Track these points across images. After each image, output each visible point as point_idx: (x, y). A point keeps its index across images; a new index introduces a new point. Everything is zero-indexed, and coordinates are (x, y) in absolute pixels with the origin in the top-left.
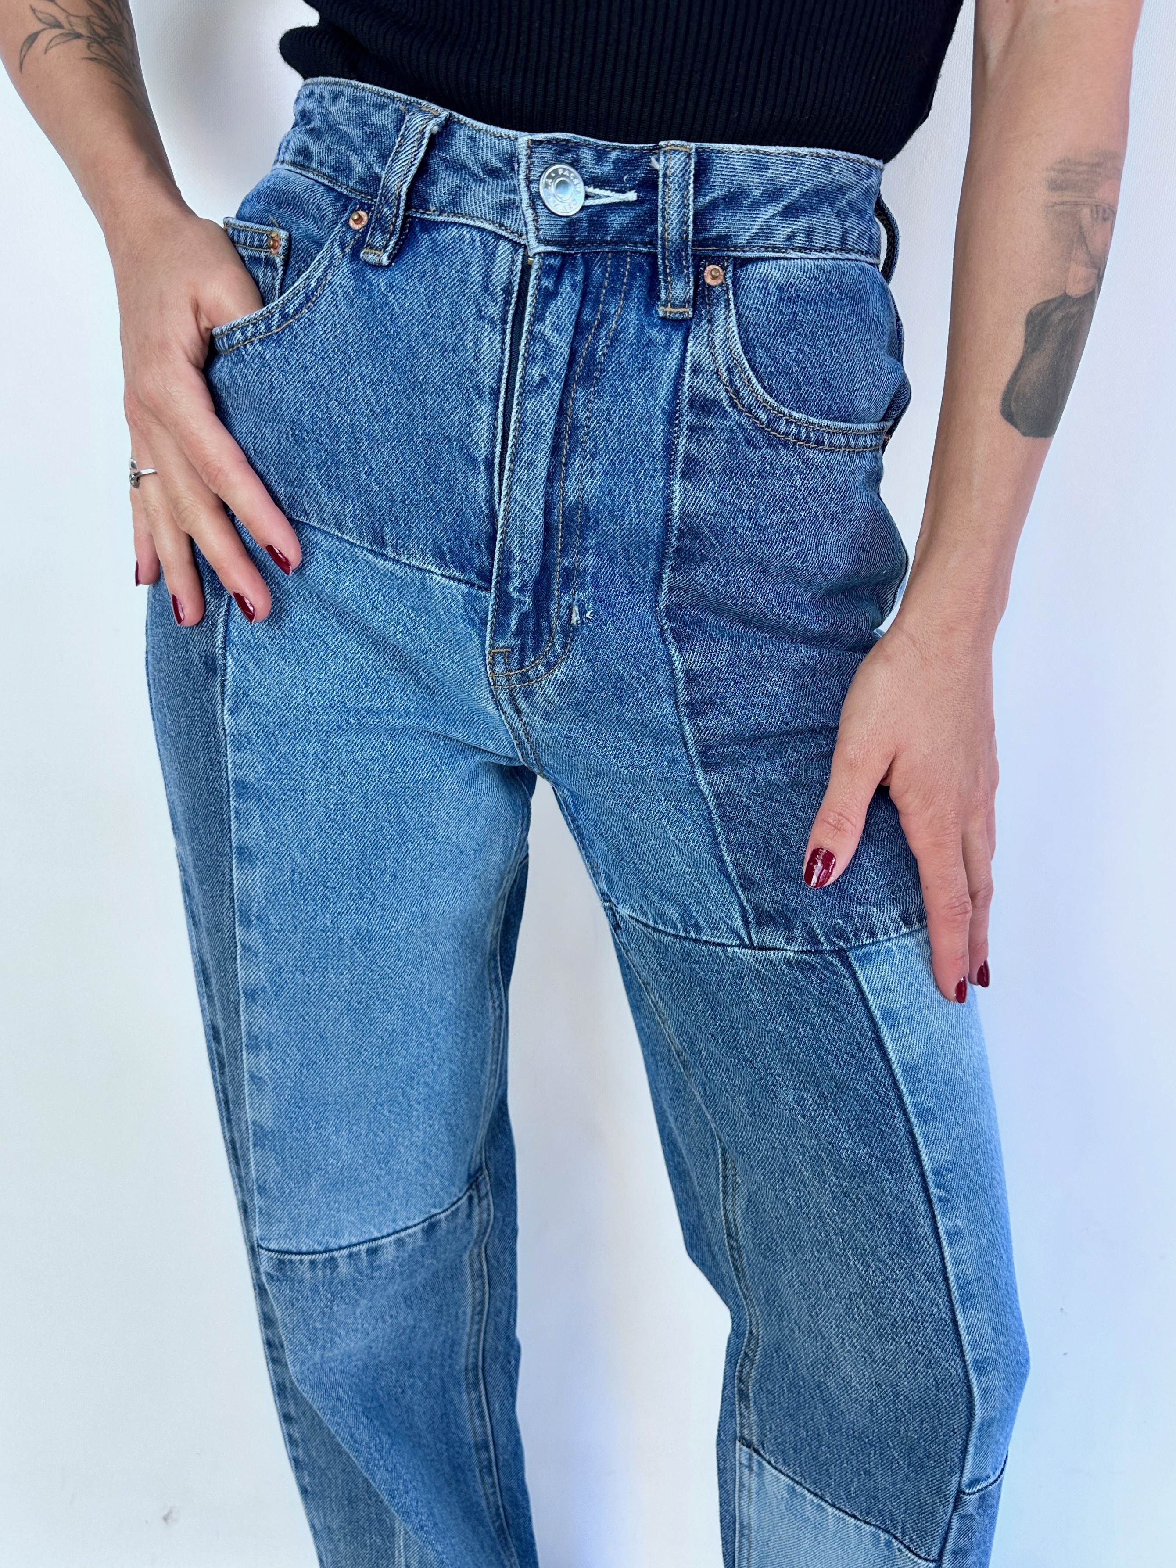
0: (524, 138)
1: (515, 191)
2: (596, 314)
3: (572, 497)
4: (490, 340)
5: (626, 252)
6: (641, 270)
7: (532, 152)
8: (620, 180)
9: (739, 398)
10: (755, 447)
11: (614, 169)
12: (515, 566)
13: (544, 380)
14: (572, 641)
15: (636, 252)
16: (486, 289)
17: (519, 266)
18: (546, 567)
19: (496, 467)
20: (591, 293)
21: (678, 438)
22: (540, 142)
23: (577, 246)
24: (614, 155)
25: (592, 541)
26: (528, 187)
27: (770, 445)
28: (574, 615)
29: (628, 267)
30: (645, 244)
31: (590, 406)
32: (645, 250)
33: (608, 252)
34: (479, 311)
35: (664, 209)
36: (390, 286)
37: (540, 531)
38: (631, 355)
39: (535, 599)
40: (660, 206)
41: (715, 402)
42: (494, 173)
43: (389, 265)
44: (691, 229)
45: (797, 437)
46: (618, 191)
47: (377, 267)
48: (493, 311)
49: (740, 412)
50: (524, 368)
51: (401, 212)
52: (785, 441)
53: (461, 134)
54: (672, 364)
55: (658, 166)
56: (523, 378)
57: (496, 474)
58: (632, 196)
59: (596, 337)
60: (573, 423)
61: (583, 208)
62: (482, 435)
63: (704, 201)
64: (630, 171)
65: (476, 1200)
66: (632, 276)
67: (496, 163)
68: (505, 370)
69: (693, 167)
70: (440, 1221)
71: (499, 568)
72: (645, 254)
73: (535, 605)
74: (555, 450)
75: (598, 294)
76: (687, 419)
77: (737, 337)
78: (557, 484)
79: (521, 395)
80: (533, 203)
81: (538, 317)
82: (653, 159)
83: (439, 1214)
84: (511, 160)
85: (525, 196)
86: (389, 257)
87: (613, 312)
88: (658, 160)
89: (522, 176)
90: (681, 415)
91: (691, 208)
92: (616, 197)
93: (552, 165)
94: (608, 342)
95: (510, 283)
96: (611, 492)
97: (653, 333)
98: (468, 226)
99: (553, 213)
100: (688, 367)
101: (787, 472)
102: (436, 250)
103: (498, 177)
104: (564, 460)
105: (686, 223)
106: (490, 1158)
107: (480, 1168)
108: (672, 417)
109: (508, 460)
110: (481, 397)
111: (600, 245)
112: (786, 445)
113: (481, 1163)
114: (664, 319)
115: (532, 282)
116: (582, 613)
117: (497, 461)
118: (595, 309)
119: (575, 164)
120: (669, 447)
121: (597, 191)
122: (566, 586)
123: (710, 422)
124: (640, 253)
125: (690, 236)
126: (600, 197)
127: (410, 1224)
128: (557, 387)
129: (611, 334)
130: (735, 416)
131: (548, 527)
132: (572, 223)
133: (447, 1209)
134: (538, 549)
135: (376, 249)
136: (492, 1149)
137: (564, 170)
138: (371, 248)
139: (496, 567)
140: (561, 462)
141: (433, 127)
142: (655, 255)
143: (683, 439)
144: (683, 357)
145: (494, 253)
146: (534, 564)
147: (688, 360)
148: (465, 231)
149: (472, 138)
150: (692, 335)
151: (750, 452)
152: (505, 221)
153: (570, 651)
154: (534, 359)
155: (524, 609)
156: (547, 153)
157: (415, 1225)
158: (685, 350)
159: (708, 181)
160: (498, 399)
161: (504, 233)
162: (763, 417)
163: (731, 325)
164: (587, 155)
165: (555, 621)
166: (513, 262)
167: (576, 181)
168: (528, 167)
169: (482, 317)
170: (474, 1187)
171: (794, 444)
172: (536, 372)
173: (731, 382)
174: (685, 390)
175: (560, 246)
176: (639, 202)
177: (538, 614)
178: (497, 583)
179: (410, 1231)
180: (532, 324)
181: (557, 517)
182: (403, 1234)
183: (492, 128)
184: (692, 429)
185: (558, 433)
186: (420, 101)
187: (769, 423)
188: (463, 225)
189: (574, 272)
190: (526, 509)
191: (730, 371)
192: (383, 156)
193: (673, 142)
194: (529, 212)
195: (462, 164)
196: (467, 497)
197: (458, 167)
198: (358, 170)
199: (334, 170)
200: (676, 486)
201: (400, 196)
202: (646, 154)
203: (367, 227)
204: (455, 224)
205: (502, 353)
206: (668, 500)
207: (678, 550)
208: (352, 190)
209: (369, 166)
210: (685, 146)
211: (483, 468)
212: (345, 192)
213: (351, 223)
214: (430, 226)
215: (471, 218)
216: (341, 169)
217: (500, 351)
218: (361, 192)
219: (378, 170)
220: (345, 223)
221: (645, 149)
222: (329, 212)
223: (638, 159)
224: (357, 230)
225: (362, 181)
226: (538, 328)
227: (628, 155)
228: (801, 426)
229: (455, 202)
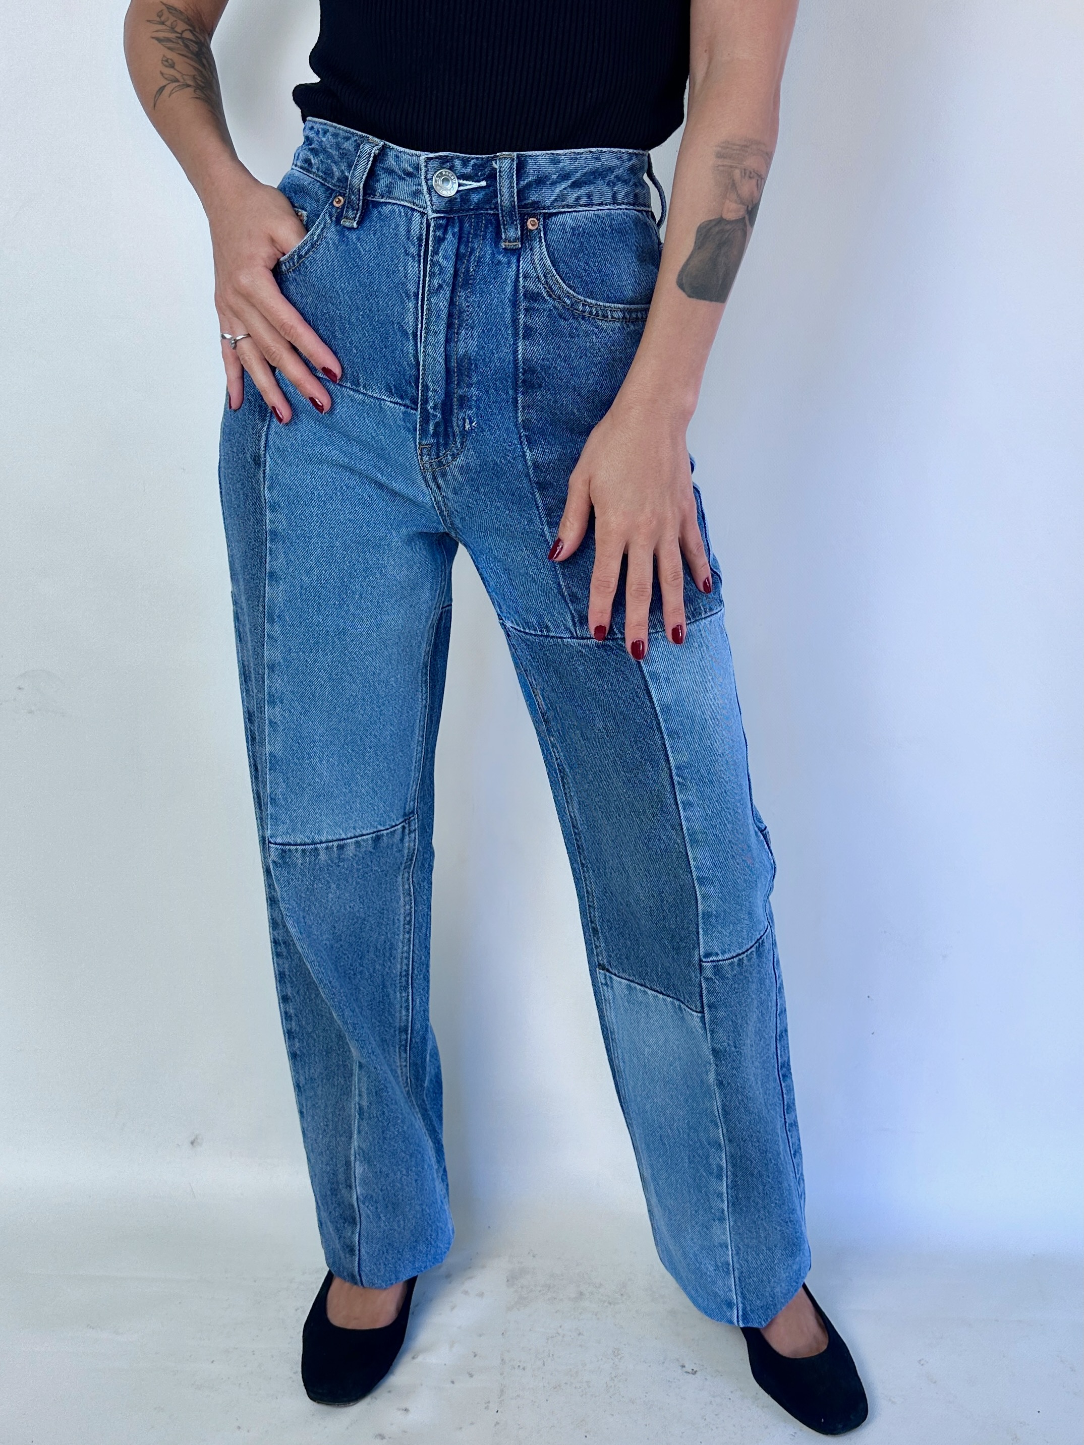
0: (424, 155)
1: (420, 185)
2: (468, 249)
3: (461, 352)
4: (412, 266)
5: (481, 214)
6: (491, 223)
7: (427, 164)
8: (476, 175)
9: (552, 291)
10: (565, 319)
11: (473, 169)
12: (430, 394)
13: (440, 286)
14: (466, 440)
15: (488, 214)
16: (409, 238)
17: (425, 225)
18: (448, 395)
19: (419, 336)
20: (464, 237)
21: (520, 315)
22: (432, 158)
23: (455, 213)
24: (472, 162)
25: (475, 380)
26: (426, 182)
27: (574, 318)
28: (466, 424)
29: (484, 222)
30: (492, 209)
31: (469, 299)
32: (492, 212)
33: (472, 215)
34: (406, 251)
35: (500, 190)
36: (358, 239)
37: (443, 372)
38: (489, 270)
39: (443, 414)
40: (499, 188)
41: (539, 294)
42: (410, 175)
43: (358, 227)
44: (516, 200)
45: (590, 313)
46: (476, 182)
47: (351, 229)
48: (413, 250)
49: (554, 299)
50: (430, 280)
51: (361, 198)
52: (583, 316)
53: (391, 154)
54: (512, 273)
55: (496, 166)
56: (429, 286)
57: (419, 340)
58: (484, 183)
59: (468, 261)
60: (460, 310)
61: (458, 192)
62: (410, 318)
63: (523, 183)
64: (481, 170)
65: (407, 831)
66: (486, 227)
67: (410, 169)
68: (421, 282)
69: (515, 165)
70: (383, 835)
71: (422, 395)
72: (493, 214)
73: (443, 417)
74: (450, 326)
75: (468, 238)
76: (523, 305)
77: (547, 257)
78: (452, 345)
79: (428, 295)
80: (430, 191)
81: (436, 252)
82: (493, 163)
83: (383, 830)
84: (417, 168)
85: (425, 188)
86: (357, 223)
87: (477, 247)
88: (496, 163)
89: (423, 177)
90: (520, 302)
91: (515, 188)
92: (475, 185)
93: (439, 170)
94: (476, 264)
95: (421, 235)
96: (483, 347)
97: (500, 257)
98: (397, 204)
99: (440, 196)
100: (521, 275)
101: (586, 335)
102: (382, 218)
103: (412, 177)
104: (456, 331)
105: (513, 196)
106: (420, 808)
107: (413, 812)
108: (515, 304)
109: (423, 331)
110: (408, 297)
111: (468, 211)
112: (583, 318)
113: (414, 809)
114: (505, 249)
115: (431, 233)
116: (471, 423)
117: (419, 333)
118: (467, 246)
119: (451, 168)
120: (515, 321)
121: (465, 182)
122: (461, 407)
123: (537, 305)
124: (490, 214)
125: (516, 203)
126: (466, 185)
127: (364, 832)
128: (447, 290)
129: (477, 259)
130: (551, 301)
131: (448, 371)
132: (451, 200)
133: (388, 829)
134: (442, 383)
135: (350, 219)
136: (422, 802)
137: (446, 172)
138: (347, 219)
139: (420, 394)
140: (454, 332)
141: (376, 150)
142: (498, 215)
143: (522, 316)
144: (518, 270)
145: (411, 219)
146: (441, 391)
147: (521, 271)
148: (395, 207)
149: (397, 156)
150: (522, 257)
151: (563, 322)
152: (416, 201)
153: (465, 446)
154: (434, 275)
155: (437, 420)
156: (436, 164)
157: (367, 834)
158: (519, 266)
159: (524, 173)
160: (418, 298)
161: (416, 208)
162: (568, 302)
163: (543, 250)
164: (457, 163)
165: (456, 428)
166: (422, 223)
167: (452, 177)
168: (426, 172)
169: (407, 254)
170: (407, 822)
171: (589, 317)
172: (436, 282)
173: (547, 282)
174: (520, 288)
175: (445, 213)
176: (487, 186)
177: (446, 423)
178: (421, 404)
179: (364, 837)
180: (432, 256)
181: (454, 364)
182: (360, 839)
183: (407, 150)
184: (527, 310)
185: (450, 315)
186: (369, 136)
187: (572, 305)
188: (394, 204)
189: (453, 227)
190: (435, 359)
191: (545, 276)
192: (349, 166)
193: (504, 153)
194: (428, 196)
195: (392, 170)
196: (403, 355)
197: (390, 172)
198: (337, 174)
199: (325, 174)
200: (520, 343)
201: (360, 190)
202: (489, 161)
203: (343, 205)
204: (390, 203)
205: (419, 273)
206: (515, 352)
207: (524, 381)
208: (335, 185)
209: (343, 172)
210: (509, 155)
211: (411, 338)
212: (331, 186)
213: (335, 203)
214: (377, 205)
215: (399, 200)
216: (328, 173)
217: (417, 272)
218: (339, 186)
219: (347, 174)
220: (332, 204)
221: (488, 157)
222: (322, 197)
223: (485, 163)
224: (338, 208)
225: (339, 180)
226: (435, 258)
227: (480, 162)
228: (592, 307)
229: (390, 192)
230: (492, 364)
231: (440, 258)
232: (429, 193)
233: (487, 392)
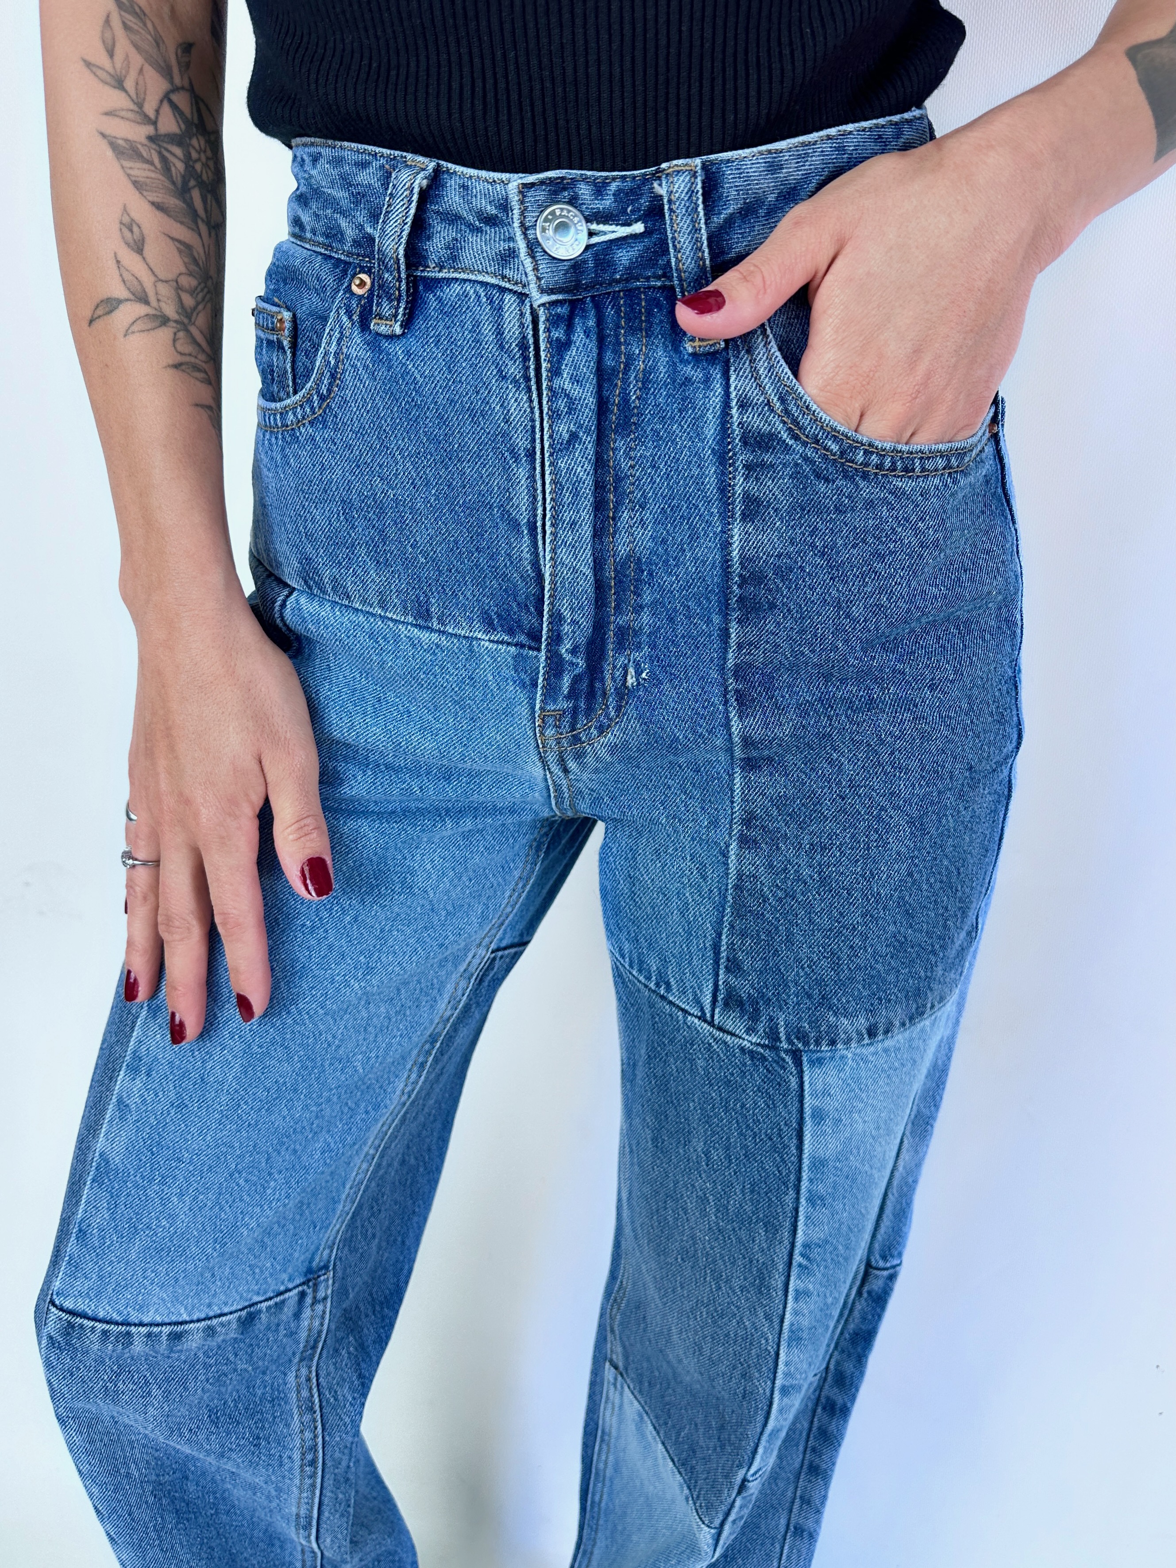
0: (515, 181)
1: (511, 239)
2: (619, 357)
3: (623, 550)
4: (516, 400)
5: (637, 289)
6: (661, 307)
7: (524, 196)
8: (624, 211)
9: (800, 429)
10: (827, 480)
11: (615, 201)
12: (566, 628)
13: (574, 436)
14: (627, 704)
15: (649, 288)
16: (502, 347)
17: (529, 318)
18: (599, 626)
19: (539, 529)
20: (609, 336)
21: (734, 478)
22: (532, 185)
23: (584, 290)
24: (614, 186)
25: (647, 598)
26: (525, 234)
27: (845, 477)
28: (629, 677)
29: (643, 304)
30: (658, 278)
31: (632, 454)
32: (660, 283)
33: (619, 292)
34: (500, 371)
35: (674, 238)
36: (408, 354)
37: (591, 591)
38: (668, 396)
39: (588, 660)
40: (670, 236)
41: (772, 436)
42: (491, 221)
43: (404, 333)
44: (706, 254)
45: (880, 467)
46: (623, 225)
47: (392, 337)
48: (514, 369)
49: (805, 444)
50: (551, 427)
51: (403, 276)
52: (864, 472)
53: (452, 184)
54: (715, 400)
55: (661, 190)
56: (551, 437)
57: (540, 537)
58: (639, 228)
59: (625, 381)
60: (616, 475)
61: (588, 247)
62: (521, 499)
63: (718, 220)
64: (633, 202)
65: (309, 1300)
66: (650, 313)
67: (491, 210)
68: (538, 429)
69: (699, 186)
71: (549, 630)
72: (660, 287)
73: (588, 666)
74: (599, 507)
75: (617, 336)
76: (743, 457)
77: (782, 362)
78: (606, 539)
79: (551, 455)
80: (532, 251)
81: (555, 372)
82: (656, 185)
84: (505, 206)
85: (521, 246)
86: (401, 326)
87: (637, 352)
88: (660, 185)
89: (516, 224)
90: (735, 454)
91: (703, 231)
92: (622, 231)
93: (547, 207)
94: (640, 384)
95: (524, 337)
96: (664, 541)
97: (688, 370)
98: (469, 281)
99: (554, 258)
100: (734, 403)
102: (448, 312)
103: (495, 225)
104: (611, 515)
105: (700, 249)
107: (326, 1266)
108: (723, 458)
109: (549, 522)
110: (517, 460)
111: (610, 285)
112: (865, 476)
113: (329, 1262)
114: (694, 355)
115: (542, 334)
116: (638, 673)
117: (540, 524)
118: (617, 352)
119: (573, 201)
120: (724, 489)
121: (601, 227)
122: (621, 646)
123: (768, 458)
124: (654, 287)
125: (708, 262)
126: (605, 233)
128: (588, 442)
129: (641, 375)
130: (799, 448)
131: (599, 587)
132: (576, 265)
134: (589, 609)
135: (386, 319)
137: (562, 209)
138: (381, 318)
139: (545, 630)
140: (609, 517)
141: (421, 181)
142: (672, 288)
143: (739, 479)
144: (727, 394)
145: (501, 307)
146: (586, 624)
147: (733, 395)
148: (468, 287)
149: (464, 188)
150: (733, 368)
151: (822, 487)
152: (507, 272)
153: (624, 715)
154: (559, 416)
155: (577, 672)
156: (540, 195)
158: (727, 386)
159: (720, 197)
160: (534, 460)
161: (508, 285)
162: (835, 447)
163: (773, 351)
164: (584, 191)
165: (609, 683)
166: (522, 314)
167: (576, 220)
168: (522, 213)
169: (504, 377)
170: (311, 1284)
171: (876, 474)
172: (563, 429)
173: (787, 412)
174: (735, 427)
176: (647, 233)
177: (592, 675)
178: (547, 645)
180: (550, 380)
181: (610, 573)
183: (482, 174)
184: (749, 467)
185: (599, 487)
186: (405, 154)
187: (842, 453)
188: (464, 281)
189: (584, 318)
190: (574, 571)
191: (782, 400)
192: (374, 217)
193: (675, 162)
194: (529, 260)
195: (456, 215)
196: (512, 563)
197: (452, 218)
198: (350, 233)
199: (327, 237)
200: (736, 530)
201: (398, 260)
202: (645, 180)
203: (371, 290)
204: (457, 279)
205: (532, 412)
206: (726, 545)
207: (741, 599)
208: (349, 254)
209: (361, 227)
210: (686, 165)
211: (526, 532)
212: (343, 258)
213: (354, 288)
214: (433, 284)
215: (472, 272)
216: (334, 234)
217: (528, 410)
218: (358, 255)
219: (369, 230)
220: (349, 289)
221: (645, 175)
222: (330, 280)
223: (639, 187)
224: (361, 297)
225: (356, 243)
226: (557, 382)
227: (629, 184)
228: (884, 456)
229: (454, 258)
230: (681, 571)
231: (564, 382)
232: (532, 254)
233: (671, 620)
